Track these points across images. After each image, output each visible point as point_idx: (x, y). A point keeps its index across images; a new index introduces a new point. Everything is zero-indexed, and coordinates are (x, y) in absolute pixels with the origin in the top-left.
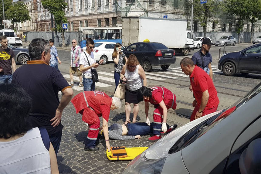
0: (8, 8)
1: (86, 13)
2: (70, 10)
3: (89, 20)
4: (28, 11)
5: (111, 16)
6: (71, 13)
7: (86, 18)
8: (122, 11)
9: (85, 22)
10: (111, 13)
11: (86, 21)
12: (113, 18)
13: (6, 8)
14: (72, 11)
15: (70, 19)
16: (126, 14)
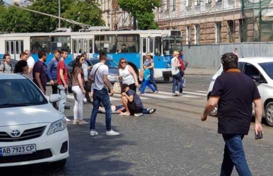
0: (66, 8)
1: (196, 13)
2: (171, 9)
3: (201, 24)
4: (101, 12)
5: (238, 16)
6: (174, 13)
7: (197, 21)
8: (255, 9)
9: (195, 28)
10: (237, 12)
11: (197, 25)
12: (240, 20)
13: (63, 8)
14: (174, 10)
15: (171, 24)
16: (260, 13)
